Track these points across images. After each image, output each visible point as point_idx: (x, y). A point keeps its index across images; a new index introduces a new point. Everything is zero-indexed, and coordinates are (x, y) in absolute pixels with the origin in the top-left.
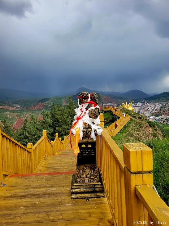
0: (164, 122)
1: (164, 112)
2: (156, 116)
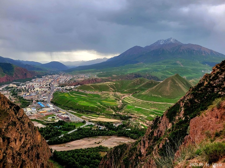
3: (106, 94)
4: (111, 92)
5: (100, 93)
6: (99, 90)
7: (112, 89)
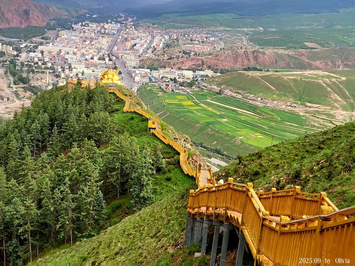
0: (167, 85)
1: (170, 59)
2: (152, 68)
3: (324, 117)
4: (337, 108)
5: (300, 110)
6: (295, 97)
7: (339, 99)
